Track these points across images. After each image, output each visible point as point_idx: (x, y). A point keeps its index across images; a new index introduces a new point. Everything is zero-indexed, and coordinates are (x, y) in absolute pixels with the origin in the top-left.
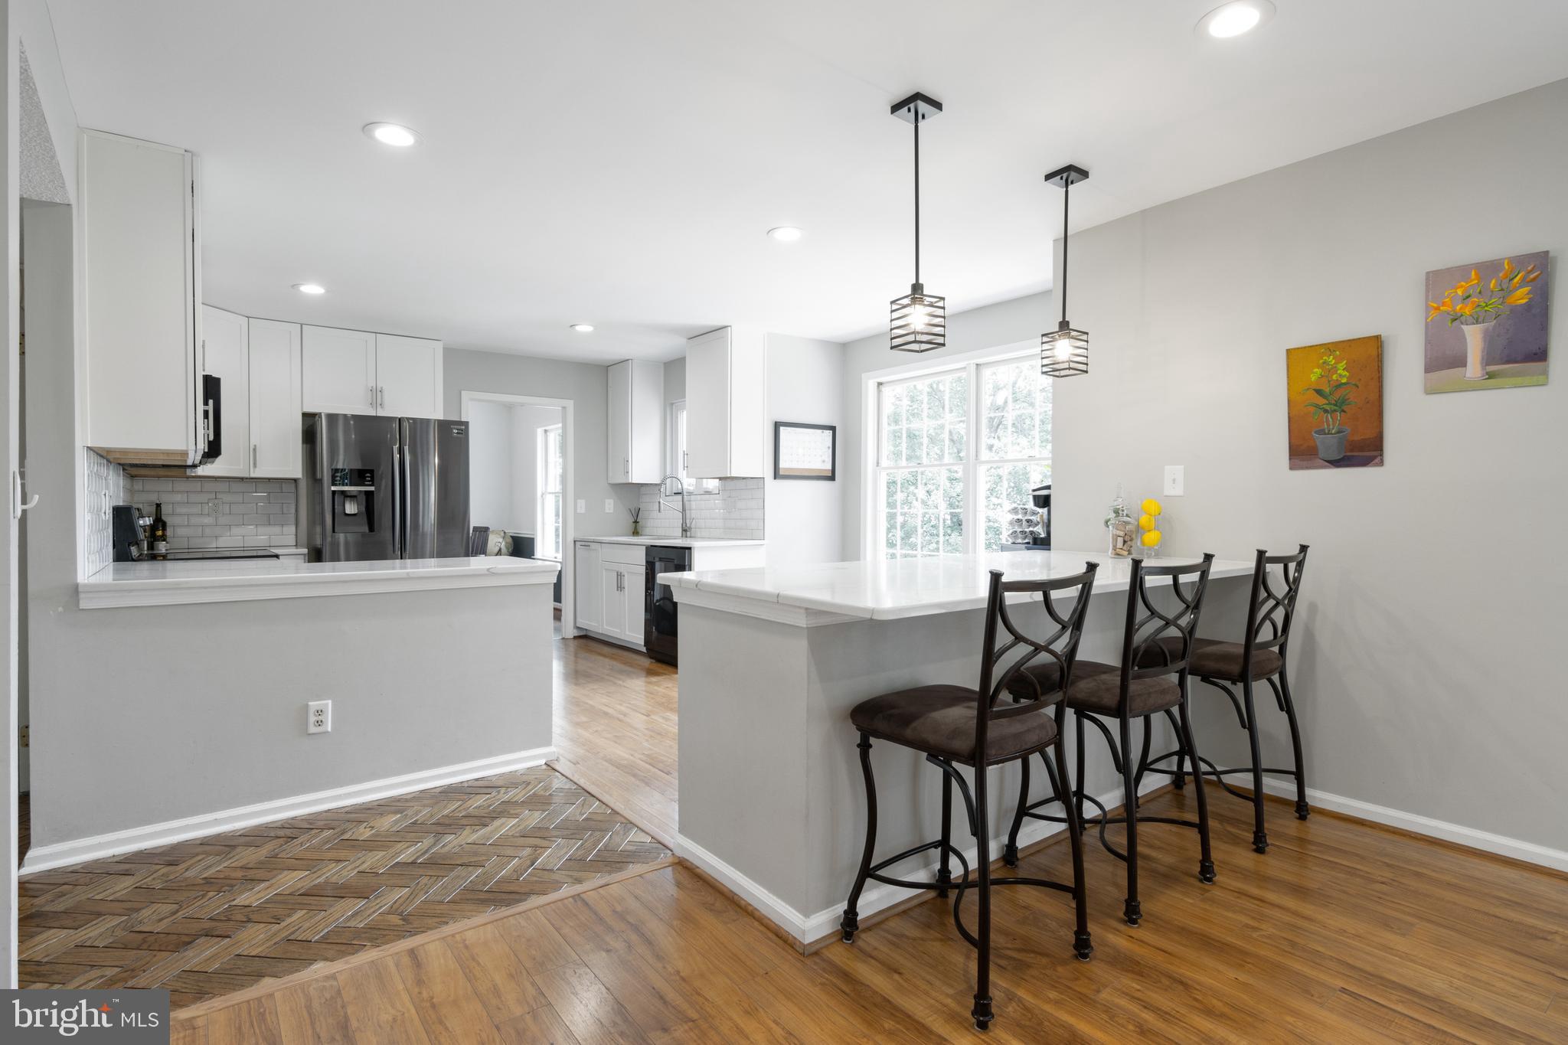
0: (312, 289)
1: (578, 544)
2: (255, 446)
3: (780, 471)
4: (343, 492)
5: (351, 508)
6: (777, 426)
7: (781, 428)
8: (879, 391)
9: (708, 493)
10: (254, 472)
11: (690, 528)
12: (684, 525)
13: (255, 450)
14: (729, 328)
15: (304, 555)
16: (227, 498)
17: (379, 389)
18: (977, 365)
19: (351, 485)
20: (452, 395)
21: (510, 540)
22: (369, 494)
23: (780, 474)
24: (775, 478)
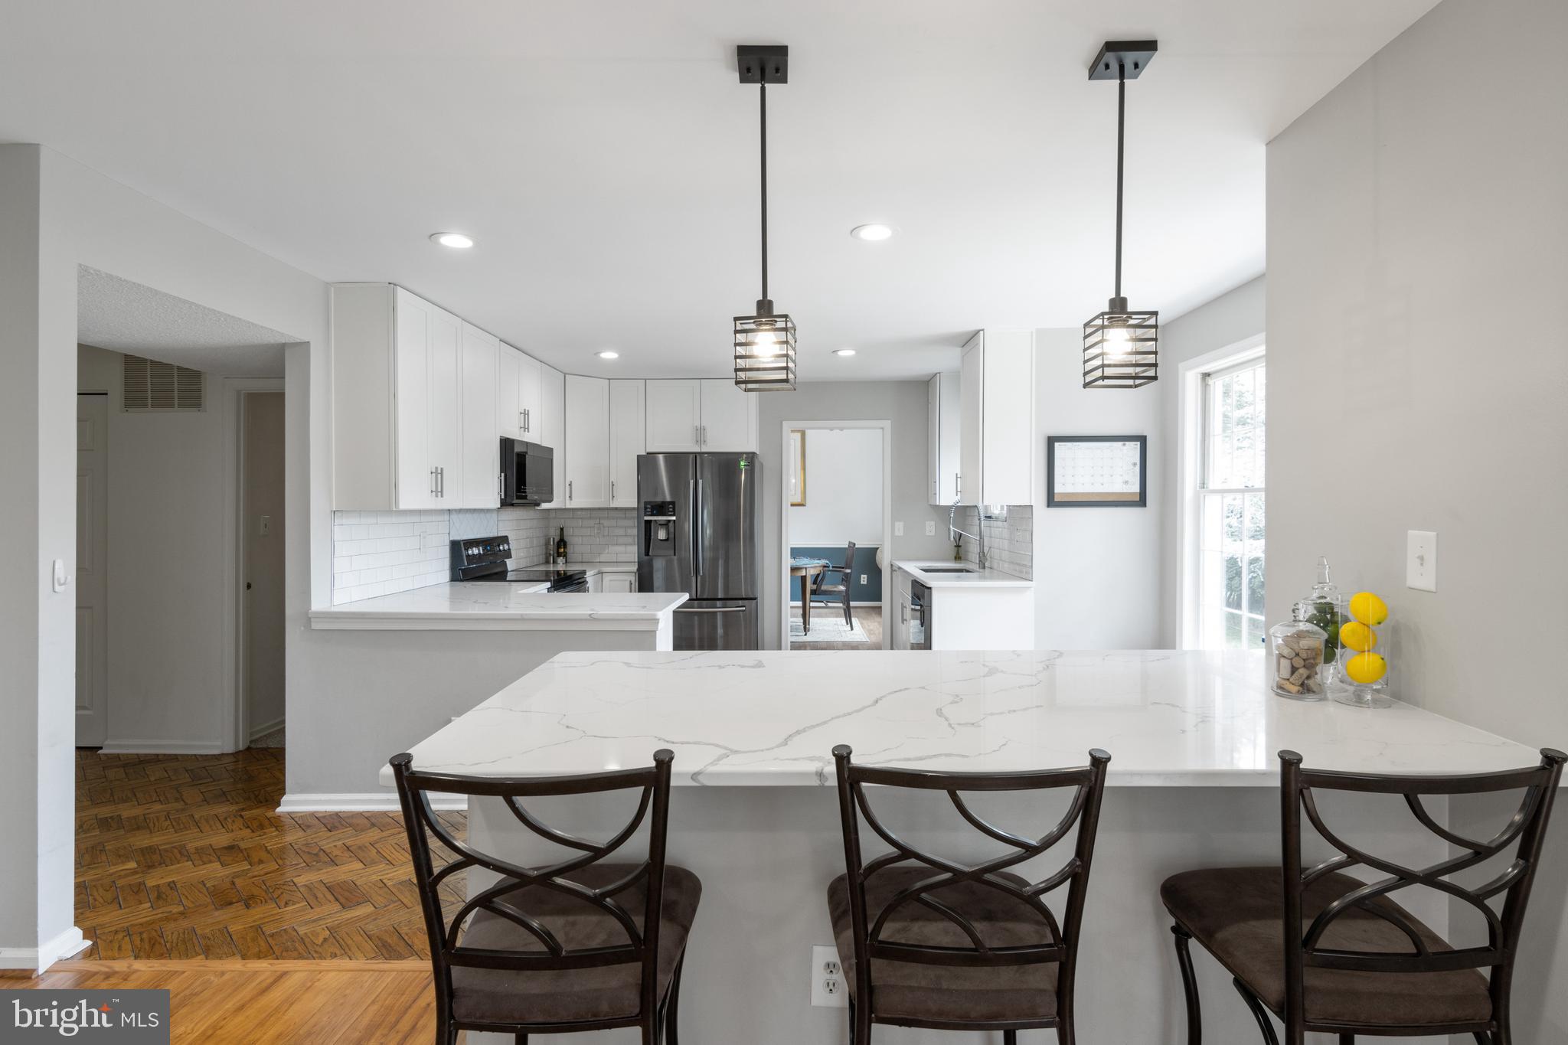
1: (893, 567)
3: (1056, 496)
4: (655, 521)
5: (662, 535)
6: (1051, 441)
7: (1057, 445)
8: (1205, 386)
10: (614, 503)
11: (987, 558)
12: (982, 554)
14: (984, 334)
15: (635, 572)
16: (606, 523)
17: (703, 428)
19: (659, 515)
22: (674, 523)
23: (1056, 500)
24: (1048, 506)
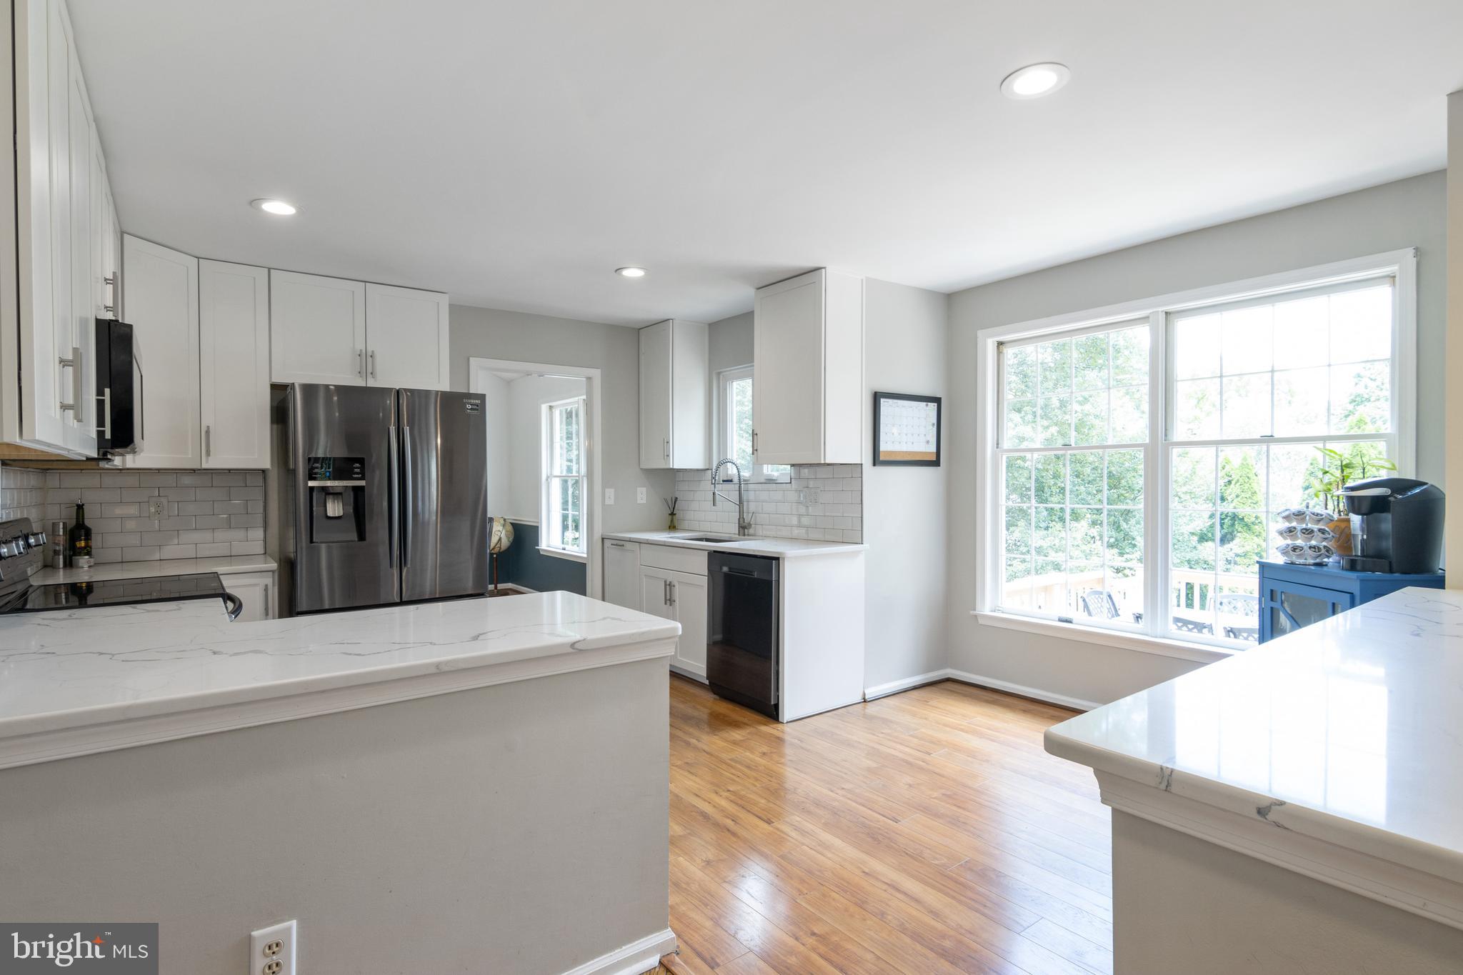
0: (279, 208)
1: (607, 543)
2: (208, 427)
3: (881, 455)
4: (323, 489)
5: (334, 509)
6: (877, 397)
7: (882, 400)
8: (999, 353)
9: (770, 481)
10: (207, 462)
11: (750, 525)
12: (741, 520)
13: (208, 432)
14: (823, 270)
15: (273, 571)
17: (369, 354)
18: (1166, 313)
19: (335, 479)
20: (460, 364)
21: (510, 528)
22: (358, 491)
23: (881, 459)
24: (874, 465)
